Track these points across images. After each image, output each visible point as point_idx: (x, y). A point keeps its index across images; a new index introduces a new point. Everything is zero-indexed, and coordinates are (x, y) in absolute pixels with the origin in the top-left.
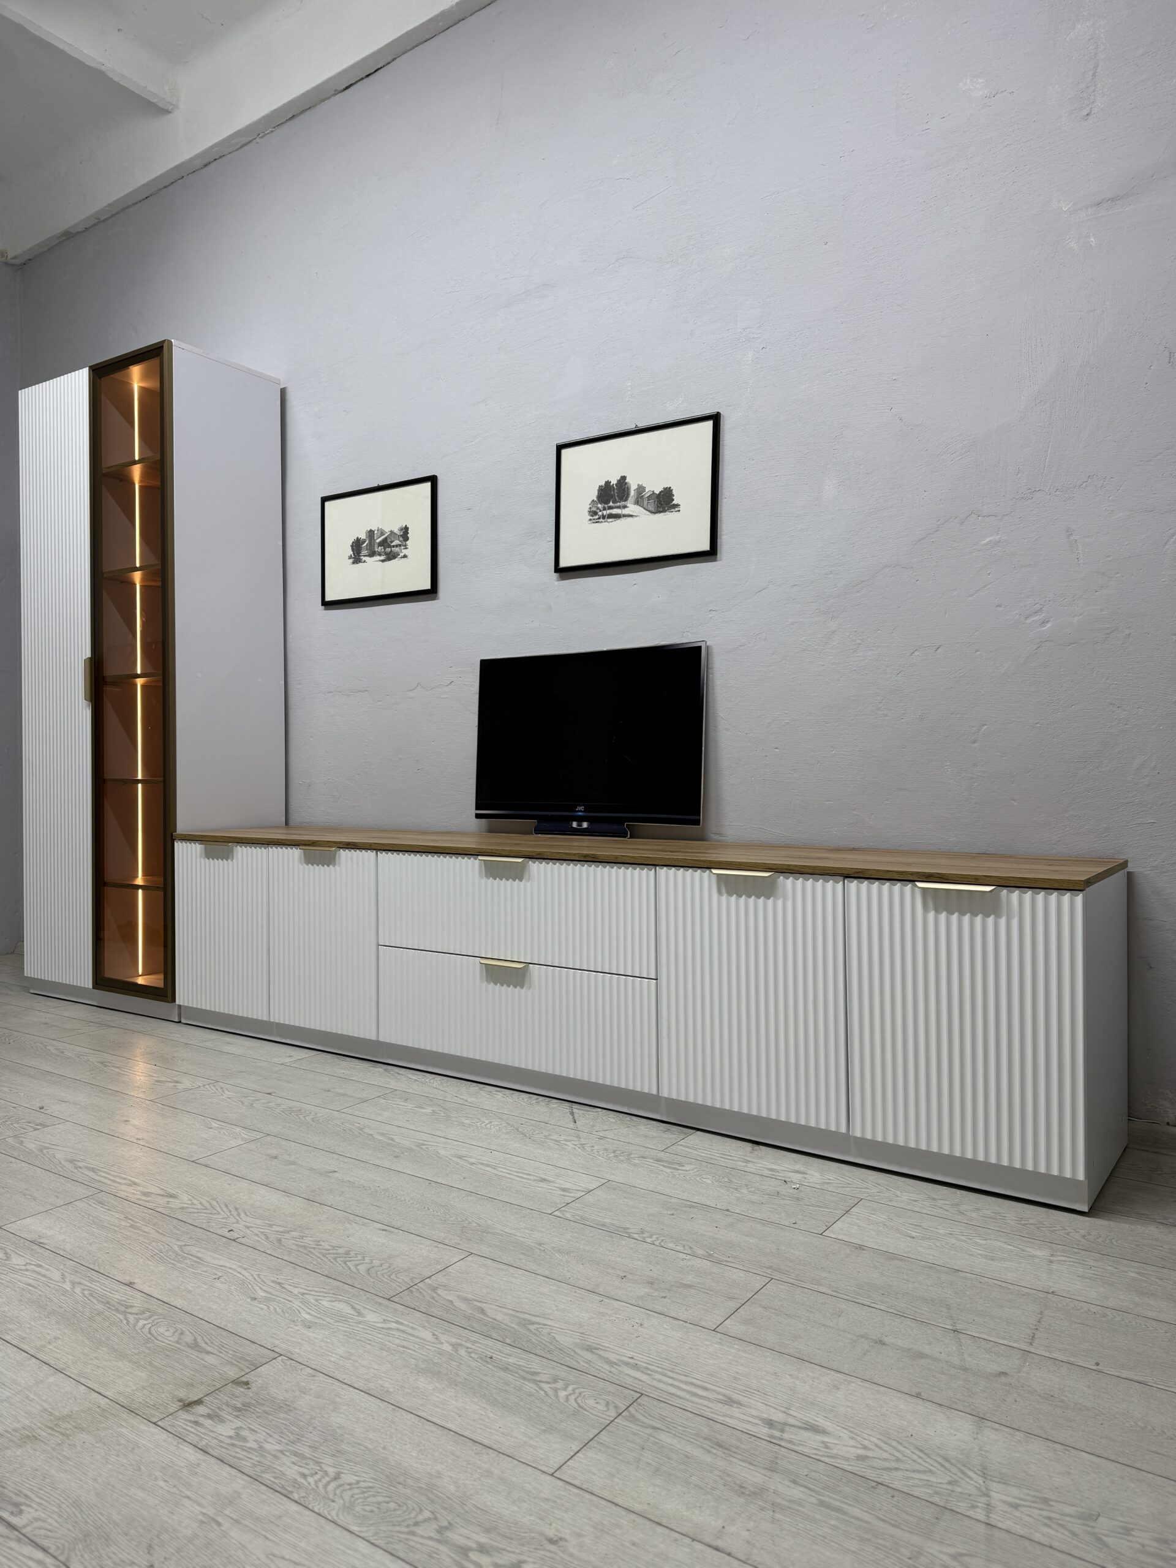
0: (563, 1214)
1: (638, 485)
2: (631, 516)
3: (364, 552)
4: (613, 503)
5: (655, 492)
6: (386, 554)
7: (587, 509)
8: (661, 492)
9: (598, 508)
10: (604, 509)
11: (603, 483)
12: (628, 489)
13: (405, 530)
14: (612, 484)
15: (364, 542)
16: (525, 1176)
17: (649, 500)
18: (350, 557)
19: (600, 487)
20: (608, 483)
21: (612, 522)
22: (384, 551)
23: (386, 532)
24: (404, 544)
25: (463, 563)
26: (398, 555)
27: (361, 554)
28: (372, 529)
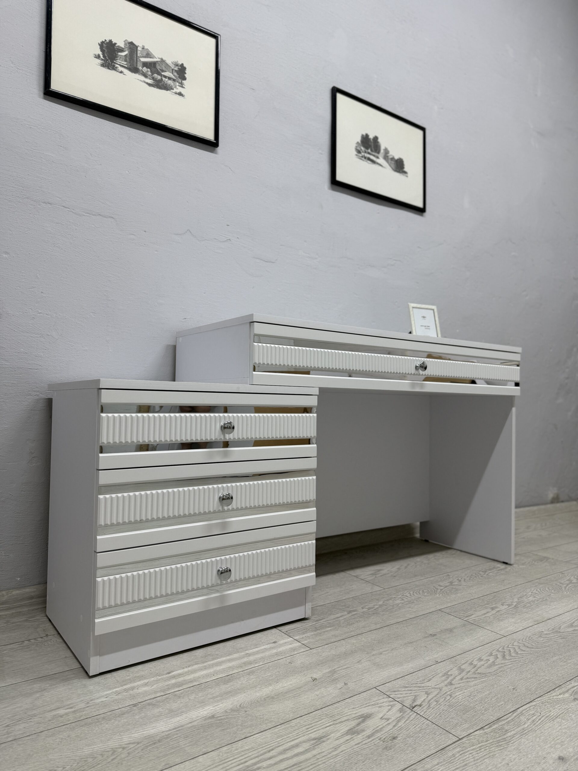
1: (385, 147)
2: (381, 166)
3: (120, 61)
4: (370, 150)
5: (394, 157)
6: (153, 79)
8: (398, 160)
9: (361, 150)
10: (365, 152)
11: (364, 134)
12: (380, 147)
13: (182, 69)
14: (369, 137)
15: (121, 50)
17: (391, 161)
20: (367, 135)
21: (370, 163)
22: (152, 75)
23: (156, 58)
24: (180, 82)
25: (244, 133)
26: (173, 89)
27: (115, 61)
28: (136, 43)
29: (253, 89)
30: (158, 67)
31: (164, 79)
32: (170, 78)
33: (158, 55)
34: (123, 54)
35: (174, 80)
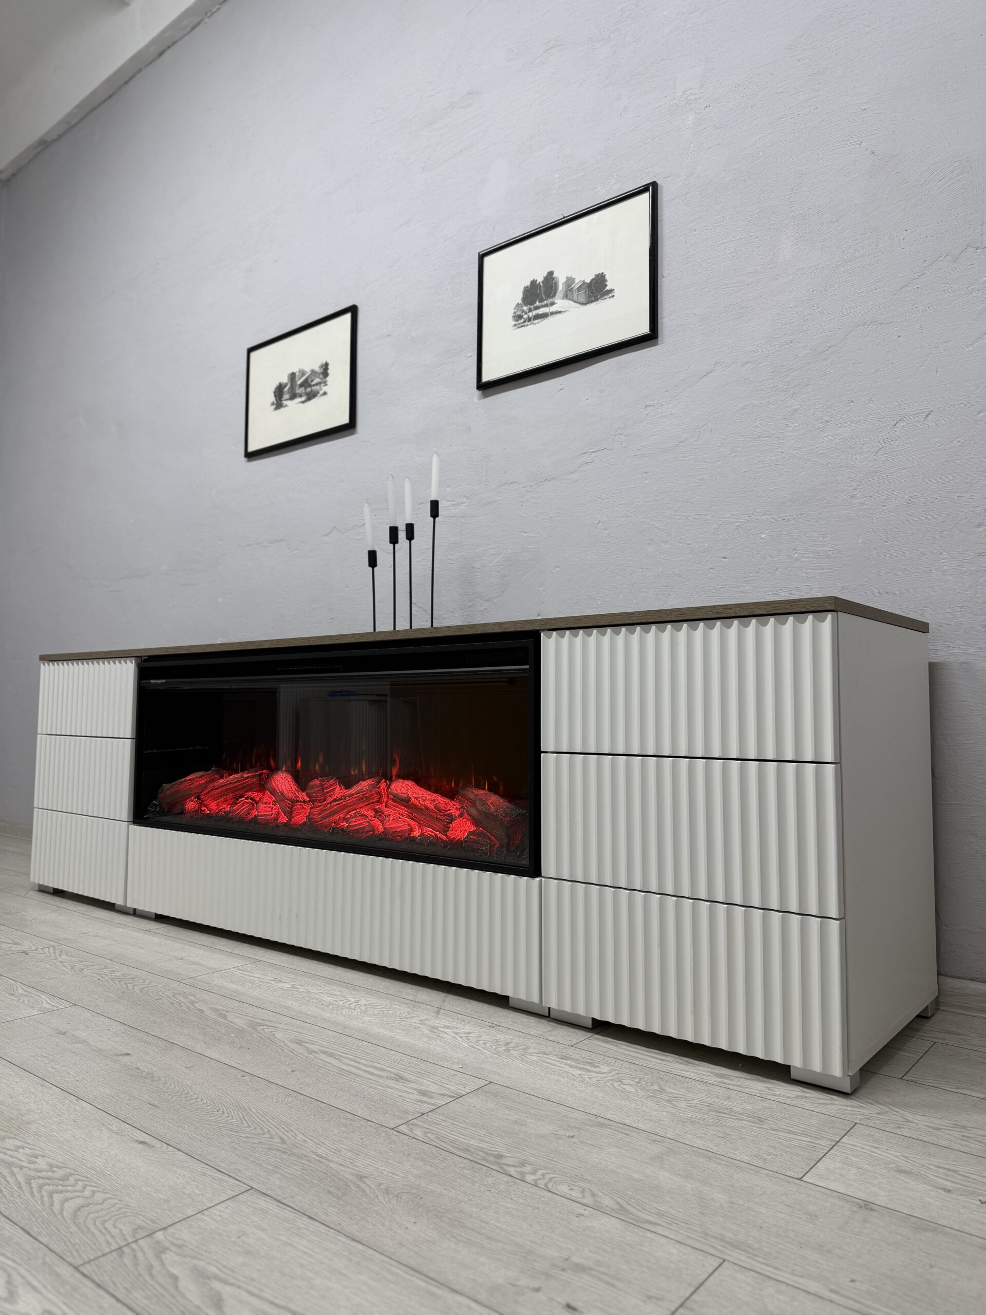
0: (411, 1130)
1: (567, 278)
2: (560, 312)
3: (286, 396)
4: (539, 302)
5: (586, 281)
6: (307, 394)
7: (512, 314)
8: (591, 282)
9: (523, 311)
10: (530, 310)
11: (528, 284)
12: (556, 284)
13: (325, 367)
14: (538, 282)
15: (286, 385)
16: (376, 1072)
17: (578, 292)
18: (273, 404)
19: (525, 288)
20: (533, 283)
21: (538, 323)
22: (305, 392)
23: (307, 372)
24: (324, 381)
25: (381, 393)
26: (318, 393)
27: (282, 399)
28: (294, 371)
29: (389, 336)
30: (309, 380)
31: (313, 388)
32: (317, 384)
33: (308, 369)
34: (286, 389)
35: (320, 383)
